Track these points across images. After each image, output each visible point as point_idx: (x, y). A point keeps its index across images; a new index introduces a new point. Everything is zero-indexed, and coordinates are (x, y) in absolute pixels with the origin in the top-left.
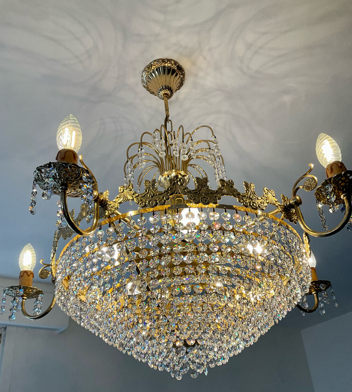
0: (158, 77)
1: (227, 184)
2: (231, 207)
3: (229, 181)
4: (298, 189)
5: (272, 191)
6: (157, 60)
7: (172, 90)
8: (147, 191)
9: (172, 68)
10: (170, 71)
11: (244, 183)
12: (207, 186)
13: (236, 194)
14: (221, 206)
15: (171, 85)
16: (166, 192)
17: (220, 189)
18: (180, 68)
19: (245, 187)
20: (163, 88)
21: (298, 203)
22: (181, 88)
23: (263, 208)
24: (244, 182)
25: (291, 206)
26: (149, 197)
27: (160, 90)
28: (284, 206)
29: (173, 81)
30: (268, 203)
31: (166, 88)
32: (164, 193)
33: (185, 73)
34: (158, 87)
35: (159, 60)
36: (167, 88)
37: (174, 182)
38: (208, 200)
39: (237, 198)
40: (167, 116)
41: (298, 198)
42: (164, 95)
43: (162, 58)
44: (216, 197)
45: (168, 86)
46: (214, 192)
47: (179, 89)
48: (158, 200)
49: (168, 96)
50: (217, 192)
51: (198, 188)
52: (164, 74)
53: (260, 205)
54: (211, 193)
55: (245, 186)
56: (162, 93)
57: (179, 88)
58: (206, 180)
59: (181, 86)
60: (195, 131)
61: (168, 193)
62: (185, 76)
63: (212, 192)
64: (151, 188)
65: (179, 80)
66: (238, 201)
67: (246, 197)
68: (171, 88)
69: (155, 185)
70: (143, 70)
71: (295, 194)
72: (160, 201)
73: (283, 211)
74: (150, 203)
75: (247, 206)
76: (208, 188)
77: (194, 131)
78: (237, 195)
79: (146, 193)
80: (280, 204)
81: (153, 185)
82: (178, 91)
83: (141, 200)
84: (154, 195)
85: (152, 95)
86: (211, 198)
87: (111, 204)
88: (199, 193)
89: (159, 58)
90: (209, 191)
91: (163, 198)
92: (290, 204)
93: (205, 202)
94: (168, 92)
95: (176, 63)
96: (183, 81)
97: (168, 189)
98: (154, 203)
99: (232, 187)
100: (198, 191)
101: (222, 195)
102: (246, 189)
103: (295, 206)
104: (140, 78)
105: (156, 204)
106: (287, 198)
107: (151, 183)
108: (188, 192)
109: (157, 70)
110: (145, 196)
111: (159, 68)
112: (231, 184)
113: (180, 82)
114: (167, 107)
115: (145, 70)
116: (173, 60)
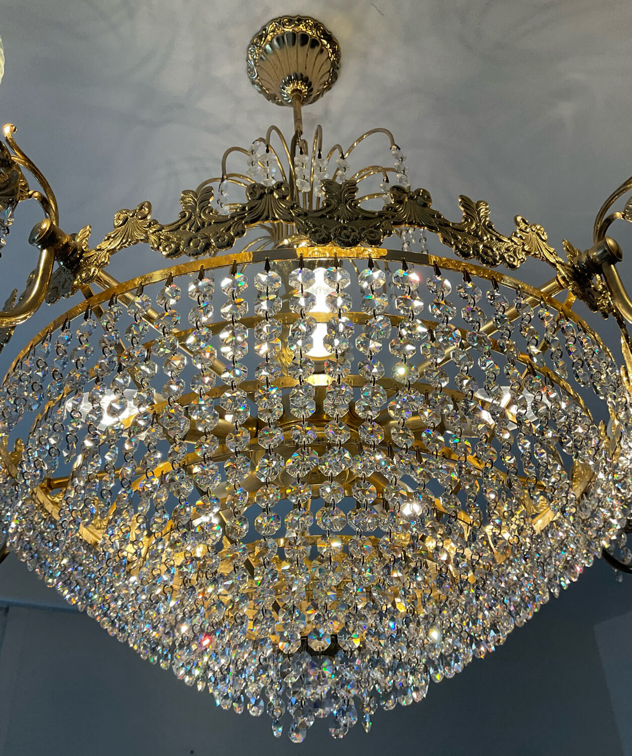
0: (278, 53)
1: (411, 198)
2: (421, 259)
3: (418, 191)
4: (609, 221)
5: (538, 227)
6: (277, 19)
7: (311, 83)
8: (185, 215)
9: (311, 36)
10: (306, 43)
11: (460, 200)
12: (352, 201)
13: (437, 224)
14: (393, 255)
15: (307, 73)
16: (238, 215)
17: (392, 208)
18: (329, 38)
19: (462, 209)
20: (291, 77)
21: (612, 255)
23: (515, 263)
24: (461, 197)
25: (593, 267)
26: (190, 229)
27: (285, 84)
28: (573, 267)
29: (313, 63)
30: (528, 253)
31: (297, 78)
32: (233, 218)
33: (342, 50)
34: (281, 77)
35: (281, 18)
36: (300, 78)
37: (262, 191)
38: (353, 234)
39: (439, 234)
40: (297, 132)
41: (610, 242)
42: (292, 92)
43: (290, 15)
44: (378, 228)
45: (302, 75)
46: (373, 216)
47: (329, 88)
48: (214, 235)
49: (301, 96)
50: (381, 215)
51: (328, 206)
52: (294, 44)
53: (506, 255)
54: (365, 218)
55: (463, 206)
56: (289, 89)
57: (329, 86)
58: (352, 187)
59: (333, 82)
61: (242, 219)
62: (340, 56)
63: (368, 217)
64: (198, 210)
65: (327, 67)
66: (441, 240)
67: (463, 231)
68: (308, 78)
69: (211, 200)
70: (248, 43)
71: (601, 233)
72: (218, 238)
73: (571, 279)
74: (191, 244)
75: (466, 255)
76: (356, 205)
78: (440, 224)
79: (184, 220)
80: (561, 260)
81: (203, 201)
82: (327, 94)
83: (167, 239)
84: (203, 224)
85: (270, 102)
86: (364, 229)
87: (91, 256)
88: (331, 218)
89: (281, 16)
90: (359, 214)
91: (229, 229)
92: (590, 262)
93: (346, 240)
94: (301, 87)
95: (317, 25)
96: (338, 68)
97: (244, 209)
98: (202, 244)
99: (425, 205)
100: (328, 213)
101: (396, 224)
102: (464, 214)
103: (604, 265)
104: (244, 65)
105: (207, 246)
107: (199, 196)
108: (299, 215)
109: (278, 40)
110: (179, 228)
111: (283, 38)
112: (422, 199)
113: (329, 71)
114: (298, 116)
115: (253, 44)
116: (312, 19)
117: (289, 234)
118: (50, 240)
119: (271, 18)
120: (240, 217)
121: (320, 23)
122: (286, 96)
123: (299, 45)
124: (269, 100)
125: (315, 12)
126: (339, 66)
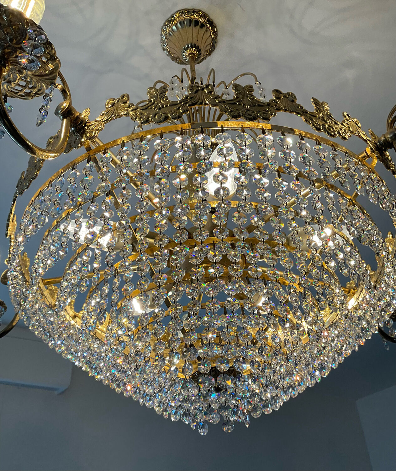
0: (180, 30)
1: (285, 97)
3: (288, 93)
5: (356, 120)
6: (181, 10)
7: (200, 50)
8: (151, 101)
9: (201, 21)
10: (198, 25)
11: (312, 100)
12: (251, 96)
13: (301, 111)
15: (198, 44)
16: (184, 101)
17: (274, 101)
18: (211, 23)
19: (314, 105)
20: (189, 46)
22: (213, 54)
23: (346, 137)
24: (313, 98)
25: (388, 144)
26: (155, 109)
27: (185, 49)
28: (376, 144)
29: (202, 38)
30: (352, 132)
31: (192, 46)
32: (180, 102)
33: (218, 31)
34: (182, 46)
35: (183, 10)
36: (194, 46)
38: (253, 113)
39: (303, 117)
40: (193, 77)
42: (189, 55)
43: (188, 8)
44: (267, 111)
46: (264, 105)
47: (210, 54)
48: (169, 112)
49: (194, 57)
50: (268, 104)
51: (237, 98)
52: (190, 25)
53: (340, 132)
54: (259, 106)
55: (314, 103)
56: (187, 53)
57: (210, 53)
58: (250, 88)
59: (212, 51)
61: (187, 103)
62: (217, 35)
63: (261, 105)
64: (159, 98)
65: (209, 41)
66: (304, 120)
67: (316, 116)
68: (198, 47)
69: (166, 93)
70: (162, 25)
71: (391, 126)
72: (173, 113)
73: (376, 150)
74: (156, 117)
75: (319, 129)
76: (254, 98)
78: (303, 112)
79: (150, 104)
80: (369, 139)
81: (161, 93)
82: (208, 58)
83: (141, 114)
84: (163, 106)
86: (259, 111)
87: (91, 125)
88: (239, 104)
89: (183, 8)
90: (256, 103)
91: (178, 109)
92: (386, 141)
93: (250, 117)
94: (194, 52)
95: (205, 16)
96: (216, 42)
97: (187, 98)
98: (163, 116)
99: (293, 101)
100: (237, 102)
101: (277, 110)
102: (315, 108)
103: (394, 142)
104: (159, 38)
105: (166, 118)
107: (159, 91)
108: (220, 102)
109: (180, 23)
110: (147, 108)
111: (184, 22)
112: (291, 98)
113: (210, 44)
114: (193, 68)
115: (165, 25)
116: (202, 12)
117: (191, 134)
118: (68, 113)
119: (175, 11)
121: (206, 14)
122: (185, 57)
123: (193, 26)
124: (173, 60)
125: (204, 7)
126: (216, 41)
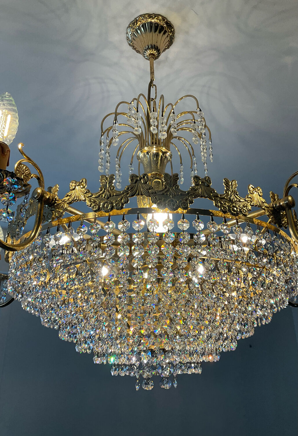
0: (143, 35)
1: (202, 182)
2: (206, 212)
3: (206, 178)
4: (291, 187)
5: (259, 189)
6: (143, 15)
7: (159, 50)
8: (102, 190)
9: (160, 24)
10: (157, 28)
11: (224, 181)
12: (176, 186)
14: (193, 211)
15: (158, 45)
17: (193, 189)
18: (169, 25)
19: (225, 186)
20: (149, 47)
21: (290, 206)
22: (171, 47)
23: (246, 214)
24: (225, 179)
25: (281, 208)
26: (104, 197)
27: (146, 50)
28: (273, 207)
29: (161, 39)
30: (252, 206)
31: (152, 47)
32: (123, 193)
33: (175, 30)
34: (144, 47)
35: (145, 15)
37: (136, 179)
38: (176, 204)
39: (214, 202)
40: (151, 79)
41: (290, 198)
42: (149, 55)
43: (149, 13)
44: (186, 200)
45: (155, 46)
46: (185, 194)
47: (168, 48)
48: (115, 202)
49: (154, 57)
50: (188, 193)
51: (166, 188)
52: (151, 31)
53: (242, 210)
54: (181, 195)
55: (225, 184)
56: (149, 52)
57: (168, 46)
58: (176, 177)
59: (170, 45)
60: (179, 101)
61: (128, 194)
62: (174, 33)
63: (183, 194)
64: (108, 186)
66: (214, 204)
67: (224, 199)
68: (158, 47)
69: (113, 182)
70: (127, 26)
71: (287, 194)
72: (117, 204)
73: (271, 215)
74: (105, 205)
75: (225, 212)
77: (177, 102)
78: (214, 196)
79: (101, 192)
80: (267, 205)
81: (110, 183)
82: (167, 50)
83: (95, 202)
84: (110, 196)
85: (138, 54)
86: (181, 201)
88: (166, 195)
89: (145, 13)
90: (179, 193)
91: (121, 199)
92: (280, 206)
93: (173, 207)
94: (154, 52)
95: (164, 18)
97: (128, 189)
98: (110, 207)
99: (208, 186)
100: (165, 192)
101: (195, 197)
102: (225, 189)
103: (287, 209)
104: (124, 36)
105: (112, 208)
106: (278, 196)
107: (108, 179)
108: (152, 193)
109: (143, 26)
110: (99, 196)
111: (145, 25)
112: (207, 183)
113: (169, 41)
114: (152, 70)
115: (129, 27)
116: (162, 16)
119: (138, 15)
120: (127, 193)
121: (165, 17)
123: (153, 33)
125: (162, 12)
126: (174, 38)
